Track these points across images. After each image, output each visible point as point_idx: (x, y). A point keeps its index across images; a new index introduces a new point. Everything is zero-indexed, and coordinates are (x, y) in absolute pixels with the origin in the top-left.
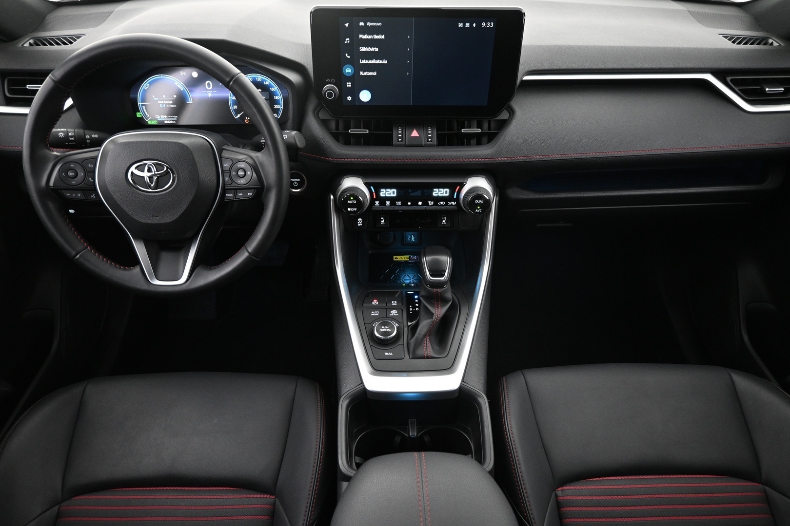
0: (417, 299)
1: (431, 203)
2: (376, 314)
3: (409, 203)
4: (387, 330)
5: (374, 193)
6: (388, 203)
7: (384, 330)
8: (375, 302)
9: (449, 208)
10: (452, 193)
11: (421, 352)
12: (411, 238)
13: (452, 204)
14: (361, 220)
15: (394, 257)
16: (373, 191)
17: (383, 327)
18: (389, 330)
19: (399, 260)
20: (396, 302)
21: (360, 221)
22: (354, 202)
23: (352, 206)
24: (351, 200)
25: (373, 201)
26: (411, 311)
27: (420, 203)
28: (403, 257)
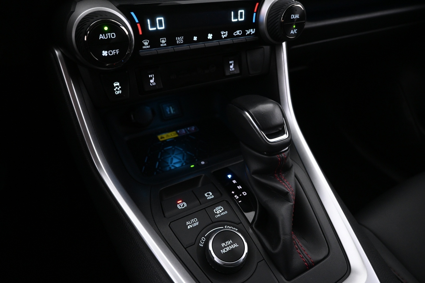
0: (232, 179)
1: (224, 34)
2: (195, 224)
3: (195, 38)
4: (232, 247)
5: (139, 25)
6: (163, 41)
7: (228, 249)
8: (181, 205)
9: (248, 38)
10: (249, 16)
11: (297, 262)
12: (170, 111)
13: (250, 33)
14: (118, 84)
15: (159, 137)
16: (137, 21)
17: (223, 245)
18: (235, 245)
19: (165, 139)
20: (211, 193)
21: (118, 86)
22: (112, 35)
23: (108, 45)
24: (105, 33)
25: (139, 39)
26: (239, 200)
27: (210, 36)
28: (169, 134)
